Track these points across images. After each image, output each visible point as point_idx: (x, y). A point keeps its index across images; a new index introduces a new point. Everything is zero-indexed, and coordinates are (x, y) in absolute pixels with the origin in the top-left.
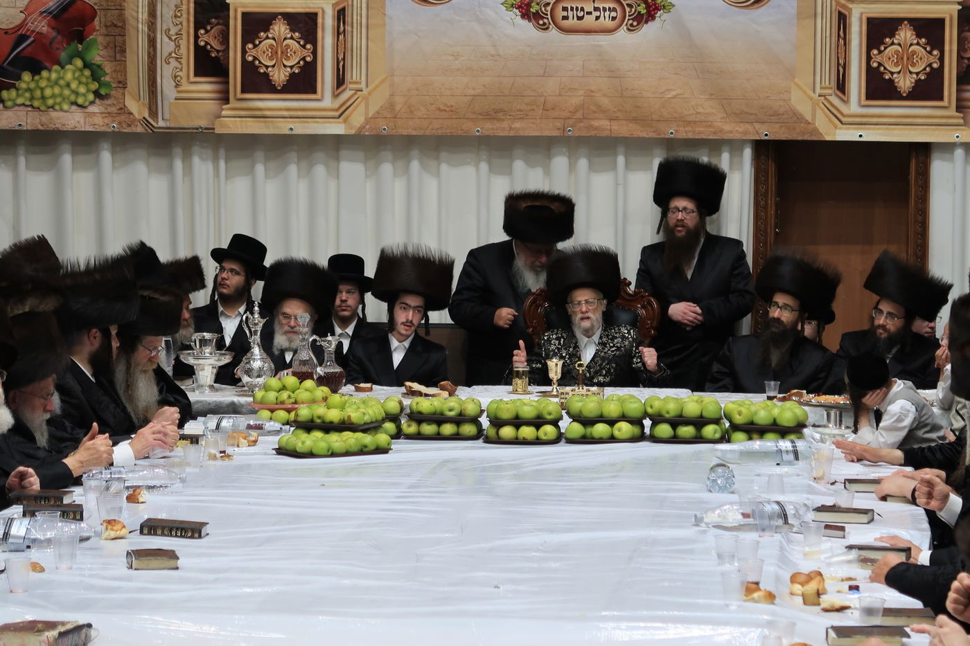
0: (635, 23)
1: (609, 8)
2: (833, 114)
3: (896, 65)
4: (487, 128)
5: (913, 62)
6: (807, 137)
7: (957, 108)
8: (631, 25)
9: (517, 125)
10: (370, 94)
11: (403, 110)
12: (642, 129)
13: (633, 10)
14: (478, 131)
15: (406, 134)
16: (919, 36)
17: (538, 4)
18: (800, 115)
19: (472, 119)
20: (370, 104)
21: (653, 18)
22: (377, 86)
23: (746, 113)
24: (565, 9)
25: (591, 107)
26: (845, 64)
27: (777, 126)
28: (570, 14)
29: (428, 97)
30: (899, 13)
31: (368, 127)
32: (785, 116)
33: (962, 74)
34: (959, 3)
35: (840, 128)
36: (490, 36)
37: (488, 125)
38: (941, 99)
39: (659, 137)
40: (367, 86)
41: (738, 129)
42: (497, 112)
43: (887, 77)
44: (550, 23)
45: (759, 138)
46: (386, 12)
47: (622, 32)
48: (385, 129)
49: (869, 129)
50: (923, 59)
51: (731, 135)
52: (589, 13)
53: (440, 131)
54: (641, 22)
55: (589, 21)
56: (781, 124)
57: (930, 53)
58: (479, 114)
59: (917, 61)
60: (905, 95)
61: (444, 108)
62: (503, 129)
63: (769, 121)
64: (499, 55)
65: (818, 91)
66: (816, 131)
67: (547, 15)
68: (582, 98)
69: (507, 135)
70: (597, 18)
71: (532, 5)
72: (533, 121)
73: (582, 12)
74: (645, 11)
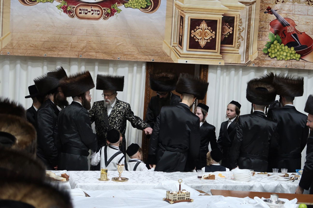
0: (106, 16)
1: (97, 10)
2: (177, 53)
3: (200, 36)
4: (49, 54)
5: (206, 36)
6: (168, 62)
7: (220, 53)
8: (105, 17)
9: (60, 53)
10: (3, 39)
11: (16, 46)
12: (107, 56)
13: (106, 11)
14: (45, 55)
15: (17, 55)
16: (208, 26)
17: (70, 7)
18: (166, 53)
19: (43, 50)
20: (3, 43)
21: (113, 15)
22: (6, 36)
23: (146, 52)
24: (80, 10)
25: (89, 47)
26: (182, 35)
27: (157, 57)
28: (82, 11)
29: (26, 41)
30: (202, 17)
31: (2, 52)
32: (160, 53)
33: (222, 41)
34: (223, 15)
35: (179, 59)
36: (51, 19)
37: (49, 53)
38: (215, 49)
39: (114, 59)
40: (2, 36)
41: (143, 57)
42: (53, 48)
43: (196, 41)
44: (74, 15)
45: (150, 61)
46: (11, 7)
47: (102, 20)
48: (8, 53)
49: (189, 59)
50: (209, 35)
51: (140, 60)
52: (89, 12)
53: (30, 55)
54: (109, 16)
55: (89, 14)
56: (158, 56)
57: (212, 32)
58: (46, 48)
59: (207, 35)
60: (202, 47)
61: (33, 46)
62: (55, 55)
63: (154, 55)
64: (55, 26)
65: (172, 45)
66: (171, 59)
67: (73, 11)
68: (86, 44)
69: (57, 57)
70: (93, 14)
71: (68, 7)
72: (67, 52)
73: (87, 11)
74: (110, 12)
